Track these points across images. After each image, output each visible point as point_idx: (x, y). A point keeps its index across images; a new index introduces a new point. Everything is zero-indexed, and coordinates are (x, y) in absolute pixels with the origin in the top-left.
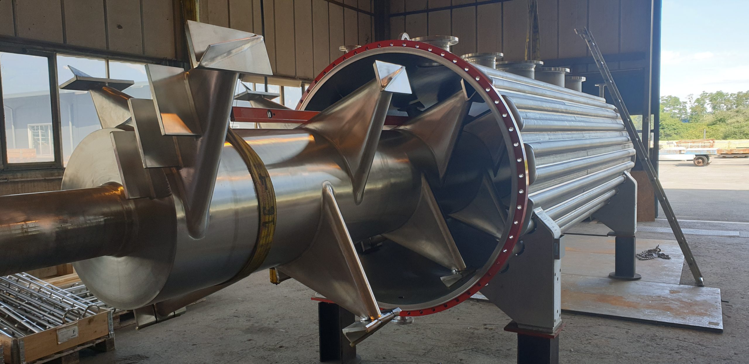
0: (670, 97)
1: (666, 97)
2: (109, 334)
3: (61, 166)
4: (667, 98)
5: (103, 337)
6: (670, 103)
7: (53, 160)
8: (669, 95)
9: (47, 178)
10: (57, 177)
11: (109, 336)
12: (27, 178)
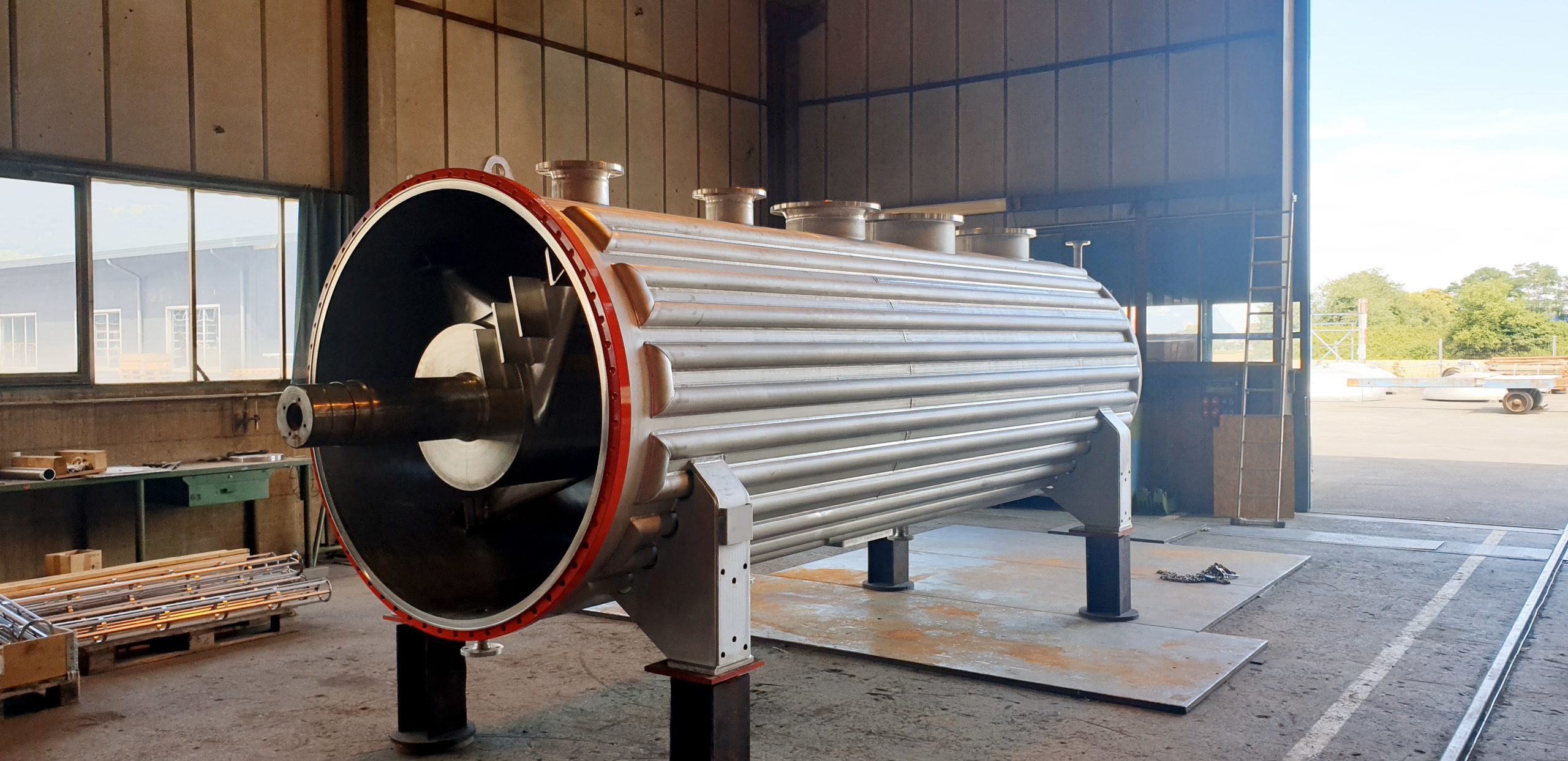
0: (1536, 265)
1: (1528, 267)
2: (66, 675)
3: (90, 380)
4: (1529, 269)
5: (54, 679)
6: (1536, 280)
7: (75, 370)
8: (1534, 262)
9: (58, 402)
10: (79, 401)
11: (67, 679)
12: (20, 400)
